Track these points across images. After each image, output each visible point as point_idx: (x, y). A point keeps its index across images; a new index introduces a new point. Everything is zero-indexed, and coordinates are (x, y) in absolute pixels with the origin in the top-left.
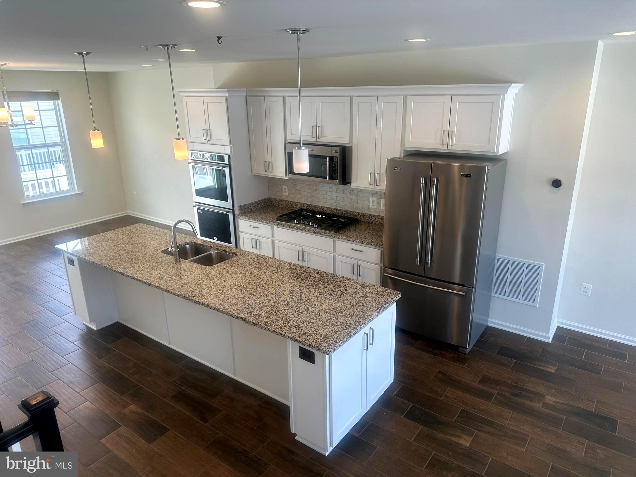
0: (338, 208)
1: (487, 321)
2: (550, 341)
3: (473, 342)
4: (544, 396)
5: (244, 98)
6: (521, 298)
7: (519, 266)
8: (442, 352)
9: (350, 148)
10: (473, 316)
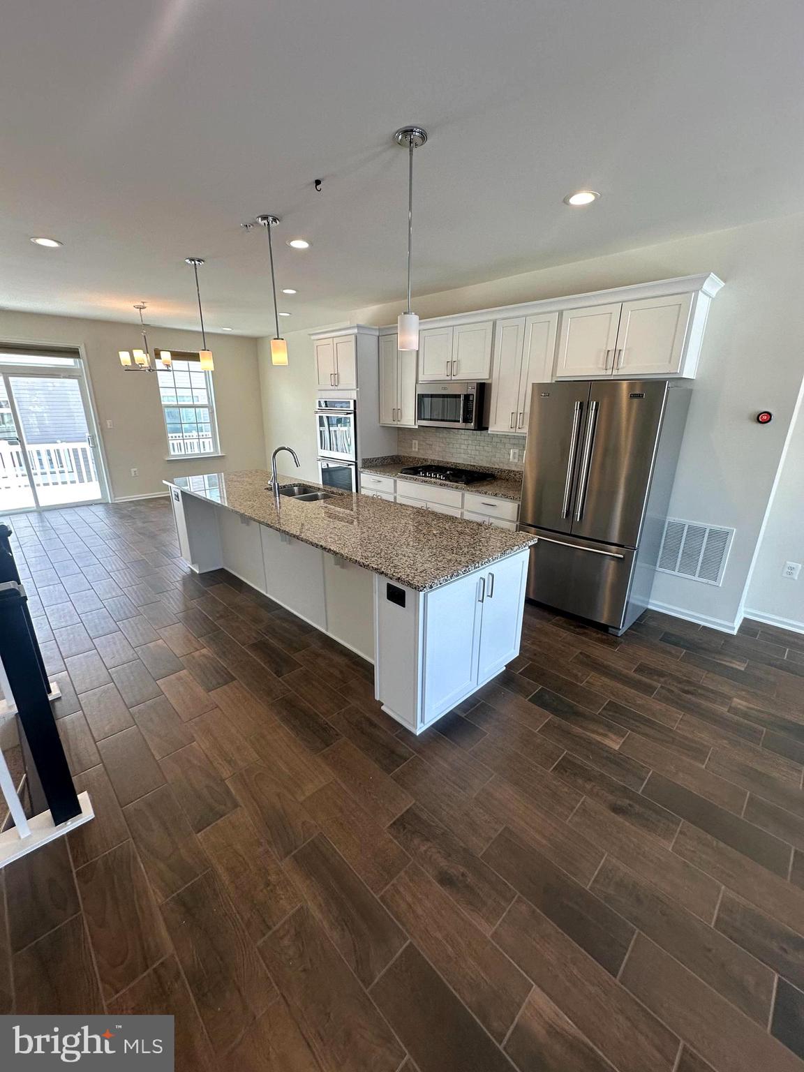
0: (472, 464)
1: (648, 603)
2: (735, 632)
3: (628, 624)
4: (730, 698)
5: (376, 338)
6: (697, 575)
7: (696, 532)
8: (586, 631)
9: (490, 385)
10: (629, 597)
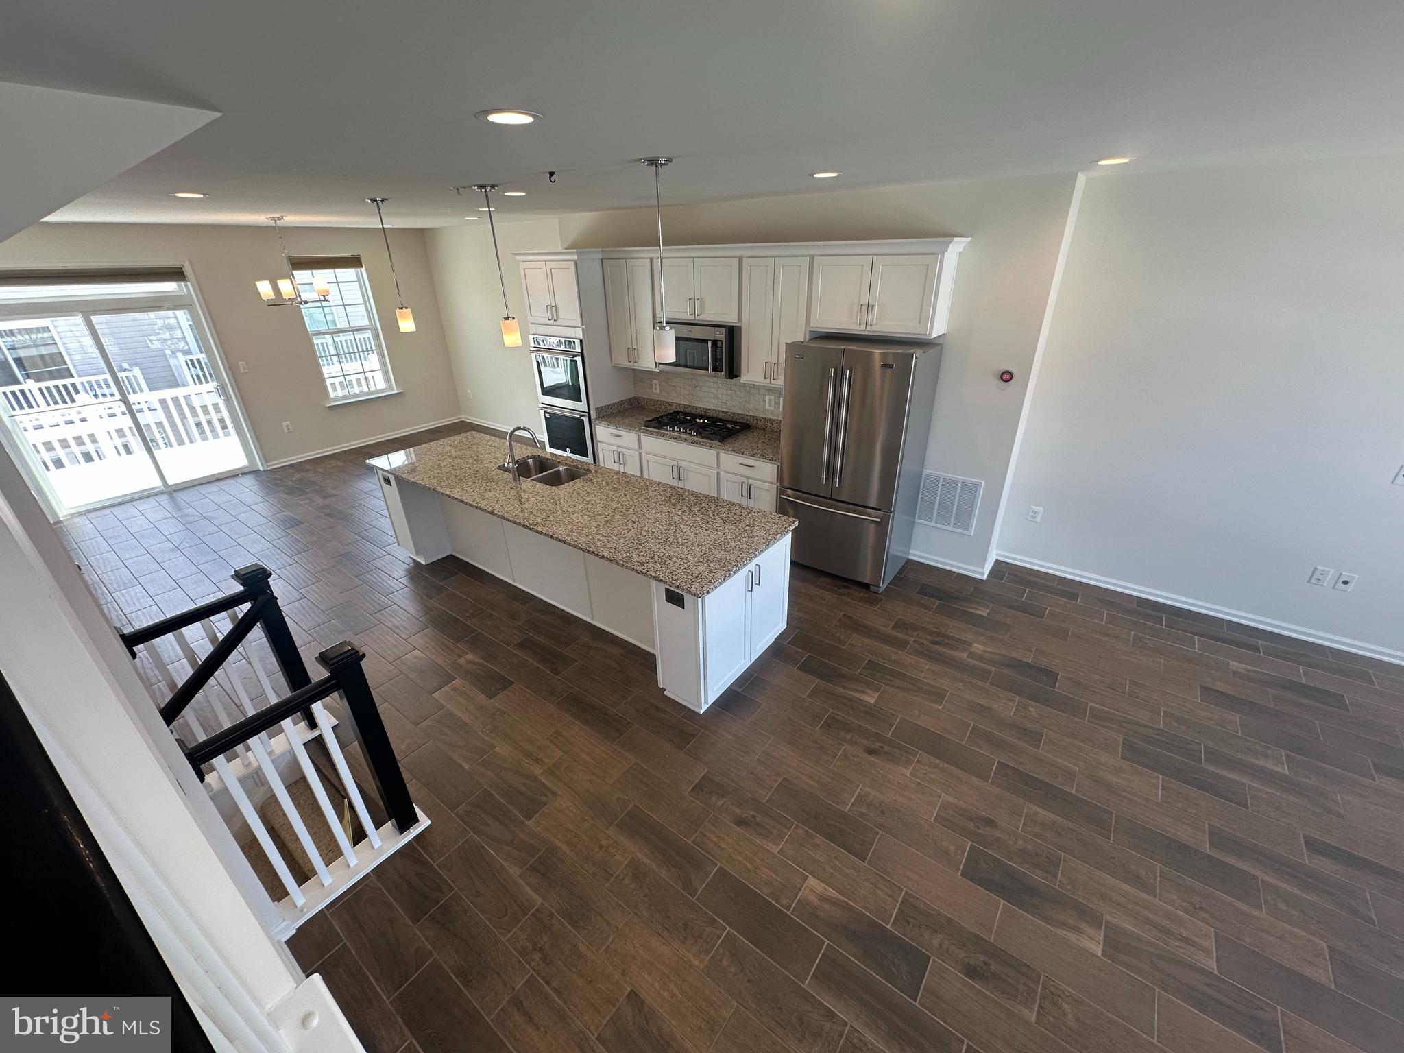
0: (724, 410)
1: (909, 553)
2: (985, 577)
3: (889, 578)
4: (970, 644)
7: (950, 485)
8: (849, 591)
9: (739, 328)
10: (889, 547)
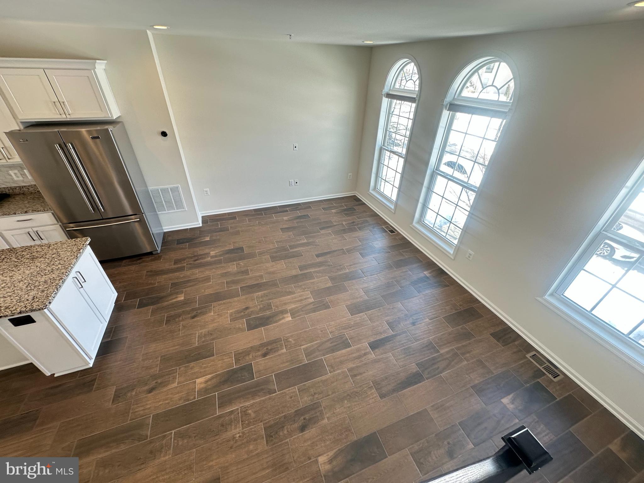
1: (163, 230)
2: (201, 225)
3: (160, 246)
6: (176, 209)
8: (143, 260)
10: (152, 231)
